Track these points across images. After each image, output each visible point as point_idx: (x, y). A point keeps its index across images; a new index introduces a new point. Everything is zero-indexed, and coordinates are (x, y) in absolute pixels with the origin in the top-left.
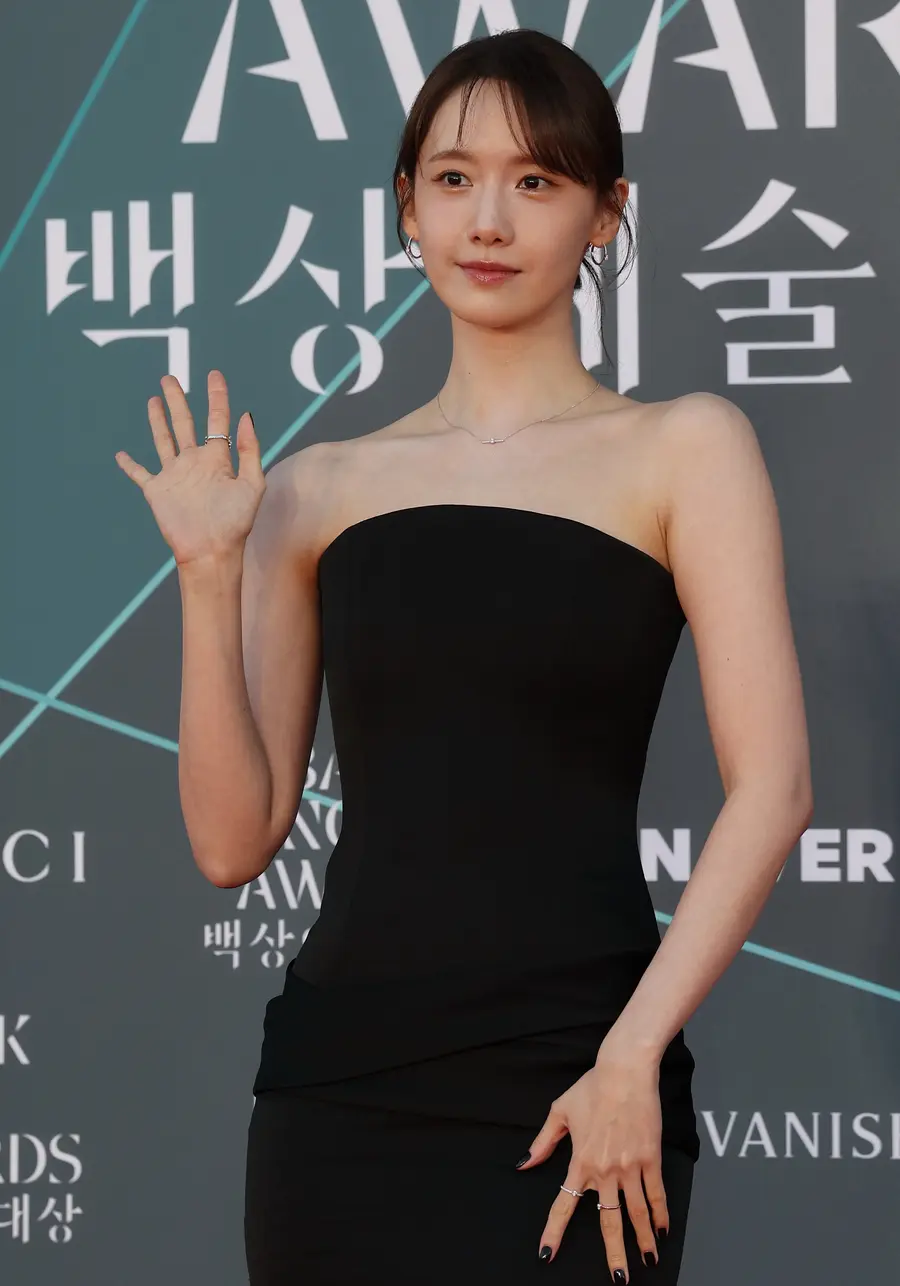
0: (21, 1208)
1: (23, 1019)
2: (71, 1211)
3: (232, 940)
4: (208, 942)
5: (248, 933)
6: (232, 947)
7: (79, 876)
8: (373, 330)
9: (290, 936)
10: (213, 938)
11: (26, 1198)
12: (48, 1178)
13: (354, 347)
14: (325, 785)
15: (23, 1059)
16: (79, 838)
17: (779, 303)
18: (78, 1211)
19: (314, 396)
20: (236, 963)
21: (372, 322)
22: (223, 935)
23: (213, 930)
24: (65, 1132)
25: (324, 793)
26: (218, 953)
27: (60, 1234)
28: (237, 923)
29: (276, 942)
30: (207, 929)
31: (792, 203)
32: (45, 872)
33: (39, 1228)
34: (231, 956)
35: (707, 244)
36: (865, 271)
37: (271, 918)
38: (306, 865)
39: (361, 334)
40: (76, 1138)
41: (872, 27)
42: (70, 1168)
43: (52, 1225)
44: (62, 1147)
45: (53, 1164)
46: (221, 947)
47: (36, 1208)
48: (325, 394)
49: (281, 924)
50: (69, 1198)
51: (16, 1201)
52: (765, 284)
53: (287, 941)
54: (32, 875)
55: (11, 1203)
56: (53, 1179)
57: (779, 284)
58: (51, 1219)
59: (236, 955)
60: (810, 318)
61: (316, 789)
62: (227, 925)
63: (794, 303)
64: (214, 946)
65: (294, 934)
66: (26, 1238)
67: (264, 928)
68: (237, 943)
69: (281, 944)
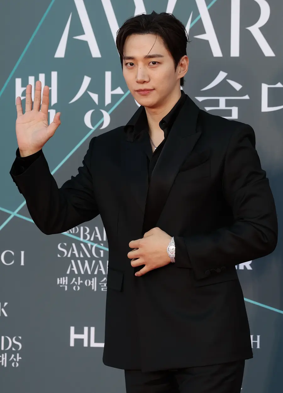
0: (4, 357)
1: (6, 304)
2: (18, 358)
3: (65, 282)
4: (58, 283)
5: (70, 281)
6: (65, 284)
7: (22, 264)
8: (107, 111)
9: (82, 282)
10: (60, 282)
11: (6, 354)
12: (12, 349)
13: (102, 116)
14: (92, 239)
15: (6, 315)
16: (23, 253)
17: (222, 105)
18: (20, 358)
19: (91, 129)
20: (66, 289)
21: (107, 109)
22: (63, 281)
23: (60, 280)
24: (17, 335)
25: (92, 241)
26: (61, 286)
27: (15, 365)
28: (67, 278)
29: (78, 283)
30: (58, 279)
31: (227, 78)
32: (13, 262)
33: (9, 363)
34: (65, 287)
35: (202, 89)
36: (247, 97)
37: (76, 276)
38: (86, 262)
39: (104, 112)
40: (20, 337)
41: (250, 28)
42: (18, 346)
43: (13, 362)
44: (16, 340)
45: (14, 345)
46: (62, 284)
47: (9, 357)
48: (93, 129)
49: (79, 278)
50: (18, 355)
51: (3, 355)
52: (218, 100)
53: (81, 283)
54: (9, 263)
55: (2, 356)
56: (13, 349)
57: (222, 101)
58: (13, 361)
59: (66, 287)
60: (231, 110)
61: (89, 240)
62: (64, 278)
63: (226, 106)
64: (60, 284)
65: (83, 281)
66: (5, 366)
67: (74, 279)
68: (67, 283)
69: (79, 284)
